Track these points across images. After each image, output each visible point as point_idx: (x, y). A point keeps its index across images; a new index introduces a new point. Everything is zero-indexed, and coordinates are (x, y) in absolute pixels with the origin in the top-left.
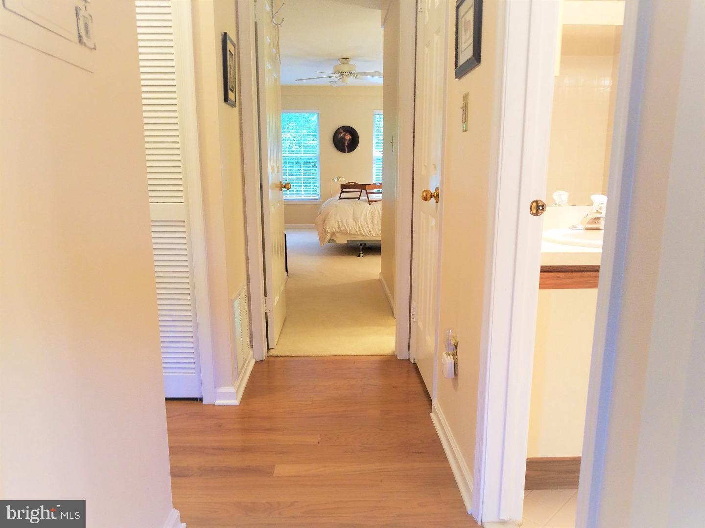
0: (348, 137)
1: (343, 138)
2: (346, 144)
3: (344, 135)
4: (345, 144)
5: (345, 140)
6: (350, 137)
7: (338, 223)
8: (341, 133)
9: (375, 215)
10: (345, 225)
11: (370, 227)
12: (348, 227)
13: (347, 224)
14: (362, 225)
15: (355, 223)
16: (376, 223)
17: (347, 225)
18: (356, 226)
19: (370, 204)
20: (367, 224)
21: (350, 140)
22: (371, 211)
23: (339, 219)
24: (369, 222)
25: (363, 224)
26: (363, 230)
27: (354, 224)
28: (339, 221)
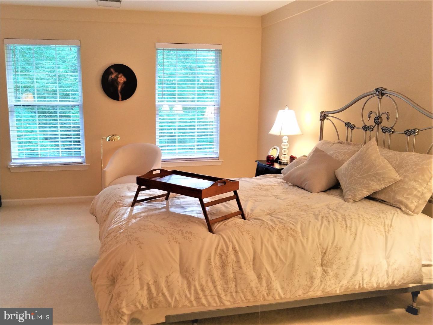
0: (122, 79)
1: (115, 80)
2: (119, 88)
3: (117, 77)
4: (117, 88)
5: (118, 83)
6: (125, 80)
7: (149, 289)
8: (112, 73)
9: (229, 260)
10: (165, 291)
11: (219, 287)
12: (172, 295)
13: (168, 286)
14: (201, 285)
15: (185, 282)
16: (232, 276)
17: (169, 290)
18: (190, 291)
19: (210, 230)
20: (213, 282)
21: (124, 83)
22: (218, 251)
23: (149, 278)
24: (217, 274)
25: (204, 283)
26: (205, 296)
27: (185, 286)
28: (151, 283)
